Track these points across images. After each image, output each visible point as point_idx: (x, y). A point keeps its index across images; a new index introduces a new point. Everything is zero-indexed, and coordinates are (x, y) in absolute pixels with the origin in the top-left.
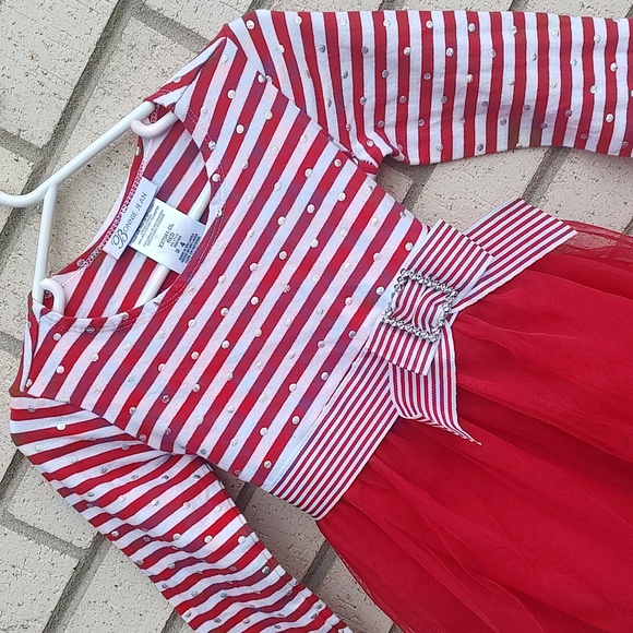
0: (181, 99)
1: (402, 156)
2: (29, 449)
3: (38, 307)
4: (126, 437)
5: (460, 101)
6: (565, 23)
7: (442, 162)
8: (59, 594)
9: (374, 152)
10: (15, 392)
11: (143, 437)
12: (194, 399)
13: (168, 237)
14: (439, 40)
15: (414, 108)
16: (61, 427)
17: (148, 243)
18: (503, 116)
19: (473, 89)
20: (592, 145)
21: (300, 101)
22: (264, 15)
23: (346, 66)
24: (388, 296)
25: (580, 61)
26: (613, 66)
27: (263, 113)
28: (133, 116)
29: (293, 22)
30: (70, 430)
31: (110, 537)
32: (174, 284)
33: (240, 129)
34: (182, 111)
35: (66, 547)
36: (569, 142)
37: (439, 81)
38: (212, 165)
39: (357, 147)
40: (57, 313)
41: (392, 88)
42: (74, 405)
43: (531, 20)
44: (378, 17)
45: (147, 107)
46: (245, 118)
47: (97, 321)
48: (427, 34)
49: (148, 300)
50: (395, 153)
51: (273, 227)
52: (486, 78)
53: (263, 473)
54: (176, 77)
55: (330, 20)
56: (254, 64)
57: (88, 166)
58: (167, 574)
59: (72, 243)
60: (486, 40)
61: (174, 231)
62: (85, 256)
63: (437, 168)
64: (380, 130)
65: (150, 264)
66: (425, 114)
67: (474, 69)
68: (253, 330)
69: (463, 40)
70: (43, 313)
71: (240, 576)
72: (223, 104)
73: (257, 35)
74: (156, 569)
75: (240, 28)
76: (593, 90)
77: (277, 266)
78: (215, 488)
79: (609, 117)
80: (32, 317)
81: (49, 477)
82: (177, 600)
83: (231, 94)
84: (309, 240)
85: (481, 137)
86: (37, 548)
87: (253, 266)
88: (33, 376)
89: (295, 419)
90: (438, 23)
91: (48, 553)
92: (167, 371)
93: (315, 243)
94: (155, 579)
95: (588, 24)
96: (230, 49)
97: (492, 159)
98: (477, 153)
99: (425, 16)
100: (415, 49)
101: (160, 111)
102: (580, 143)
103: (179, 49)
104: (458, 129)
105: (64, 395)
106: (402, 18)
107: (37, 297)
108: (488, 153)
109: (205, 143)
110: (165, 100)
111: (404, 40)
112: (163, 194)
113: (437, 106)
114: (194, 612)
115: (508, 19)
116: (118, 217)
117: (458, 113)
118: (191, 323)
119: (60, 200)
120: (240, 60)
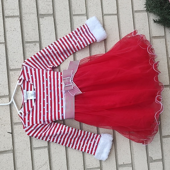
0: (22, 77)
1: (55, 66)
2: (31, 135)
3: (20, 115)
4: (42, 125)
5: (57, 55)
6: (64, 38)
7: (61, 64)
8: (48, 155)
9: (50, 68)
10: (24, 128)
11: (44, 123)
12: (48, 113)
13: (31, 95)
14: (49, 50)
15: (52, 60)
16: (33, 129)
17: (29, 98)
18: (64, 54)
19: (58, 53)
20: (77, 50)
21: (37, 68)
22: (26, 61)
23: (40, 60)
24: (63, 83)
25: (68, 41)
26: (73, 39)
27: (33, 72)
28: (18, 83)
29: (30, 59)
30: (34, 128)
31: (49, 141)
32: (36, 100)
33: (32, 76)
34: (23, 78)
35: (45, 147)
36: (75, 51)
37: (53, 54)
38: (31, 82)
39: (48, 69)
40: (23, 114)
41: (48, 59)
42: (33, 125)
43: (59, 40)
44: (40, 52)
45: (19, 81)
46: (32, 74)
47: (29, 111)
48: (47, 50)
49: (34, 104)
50: (53, 66)
51: (43, 85)
52: (58, 50)
53: (63, 116)
54: (20, 75)
55: (35, 56)
56: (28, 67)
57: (16, 93)
58: (60, 141)
59: (20, 105)
60: (55, 46)
61: (32, 94)
62: (22, 105)
63: (61, 65)
64: (50, 65)
65: (31, 100)
66: (54, 60)
67: (56, 50)
68: (49, 99)
69: (52, 48)
70: (21, 115)
71: (69, 133)
72: (28, 74)
73: (27, 63)
74: (58, 141)
75: (24, 64)
76: (72, 43)
77: (47, 89)
78: (59, 124)
79: (76, 45)
80: (20, 117)
81: (36, 137)
82: (64, 144)
83: (28, 72)
84: (49, 83)
85: (63, 58)
86: (41, 150)
87: (44, 91)
88: (25, 124)
89: (62, 107)
90: (48, 48)
91: (42, 150)
92: (42, 112)
93: (50, 83)
94: (59, 143)
95: (67, 36)
96: (24, 67)
97: (67, 60)
98: (64, 60)
99: (46, 48)
100: (47, 53)
101: (20, 80)
102: (76, 50)
103: (18, 72)
104: (60, 59)
105: (31, 124)
106: (43, 50)
107: (19, 114)
108: (65, 59)
109: (29, 80)
110: (20, 78)
111: (45, 52)
112: (27, 90)
113: (55, 58)
114: (68, 145)
115: (56, 42)
116: (23, 97)
117: (58, 57)
118: (41, 104)
119: (15, 100)
120: (26, 67)
